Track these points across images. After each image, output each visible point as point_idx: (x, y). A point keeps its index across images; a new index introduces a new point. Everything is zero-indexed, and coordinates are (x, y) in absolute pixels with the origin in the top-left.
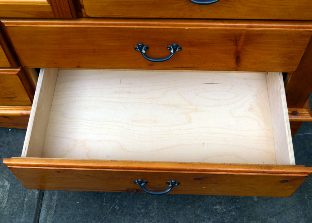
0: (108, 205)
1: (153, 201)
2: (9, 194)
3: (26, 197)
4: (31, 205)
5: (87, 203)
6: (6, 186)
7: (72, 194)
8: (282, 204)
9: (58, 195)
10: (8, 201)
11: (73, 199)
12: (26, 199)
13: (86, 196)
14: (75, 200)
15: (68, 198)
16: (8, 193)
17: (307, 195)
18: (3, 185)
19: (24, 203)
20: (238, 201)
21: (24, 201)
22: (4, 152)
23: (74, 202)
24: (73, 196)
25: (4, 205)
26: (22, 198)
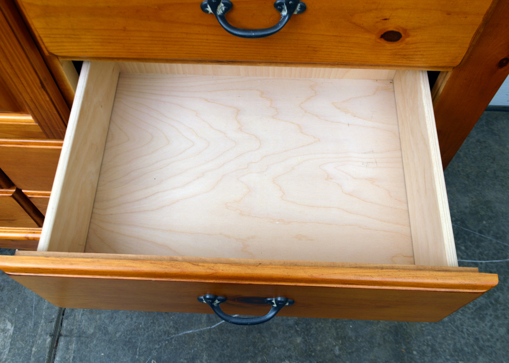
0: (142, 358)
1: (202, 354)
2: (12, 340)
3: (35, 346)
4: (41, 357)
5: (114, 355)
6: (9, 330)
7: (95, 342)
8: (371, 359)
9: (77, 343)
10: (9, 351)
11: (97, 349)
12: (34, 349)
13: (113, 345)
14: (99, 351)
15: (90, 348)
16: (10, 340)
17: (404, 347)
18: (4, 329)
19: (31, 354)
20: (313, 354)
21: (31, 351)
22: (8, 282)
23: (97, 353)
24: (96, 345)
25: (5, 357)
26: (29, 348)
